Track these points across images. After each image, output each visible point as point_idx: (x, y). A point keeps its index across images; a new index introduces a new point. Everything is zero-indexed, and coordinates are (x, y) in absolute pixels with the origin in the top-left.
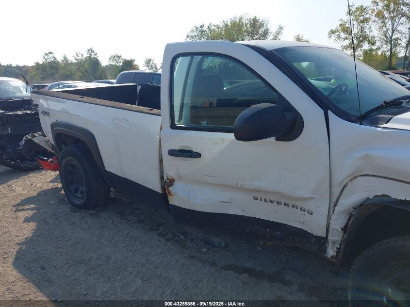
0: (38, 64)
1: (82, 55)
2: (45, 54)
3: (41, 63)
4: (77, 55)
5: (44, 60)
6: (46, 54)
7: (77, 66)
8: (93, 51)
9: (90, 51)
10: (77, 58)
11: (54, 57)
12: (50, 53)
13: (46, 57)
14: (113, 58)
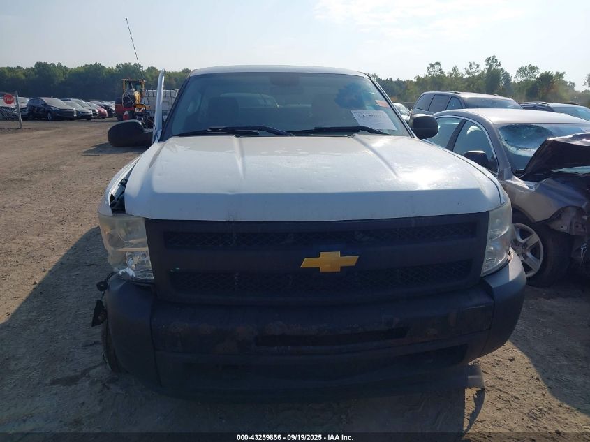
0: (419, 78)
1: (478, 67)
2: (431, 64)
3: (422, 76)
4: (470, 66)
5: (427, 74)
6: (432, 66)
7: (467, 84)
8: (495, 60)
9: (492, 60)
10: (470, 71)
11: (440, 70)
12: (437, 64)
13: (431, 70)
14: (522, 71)
